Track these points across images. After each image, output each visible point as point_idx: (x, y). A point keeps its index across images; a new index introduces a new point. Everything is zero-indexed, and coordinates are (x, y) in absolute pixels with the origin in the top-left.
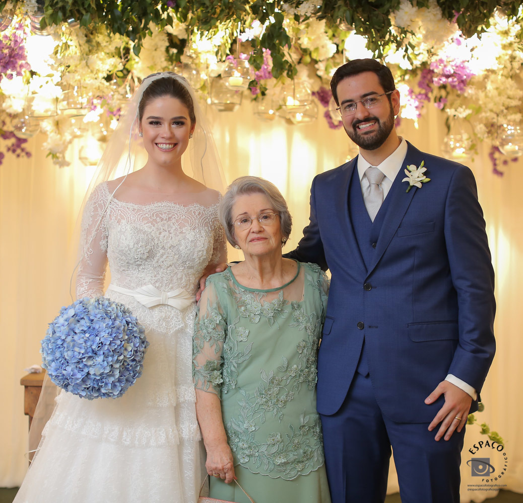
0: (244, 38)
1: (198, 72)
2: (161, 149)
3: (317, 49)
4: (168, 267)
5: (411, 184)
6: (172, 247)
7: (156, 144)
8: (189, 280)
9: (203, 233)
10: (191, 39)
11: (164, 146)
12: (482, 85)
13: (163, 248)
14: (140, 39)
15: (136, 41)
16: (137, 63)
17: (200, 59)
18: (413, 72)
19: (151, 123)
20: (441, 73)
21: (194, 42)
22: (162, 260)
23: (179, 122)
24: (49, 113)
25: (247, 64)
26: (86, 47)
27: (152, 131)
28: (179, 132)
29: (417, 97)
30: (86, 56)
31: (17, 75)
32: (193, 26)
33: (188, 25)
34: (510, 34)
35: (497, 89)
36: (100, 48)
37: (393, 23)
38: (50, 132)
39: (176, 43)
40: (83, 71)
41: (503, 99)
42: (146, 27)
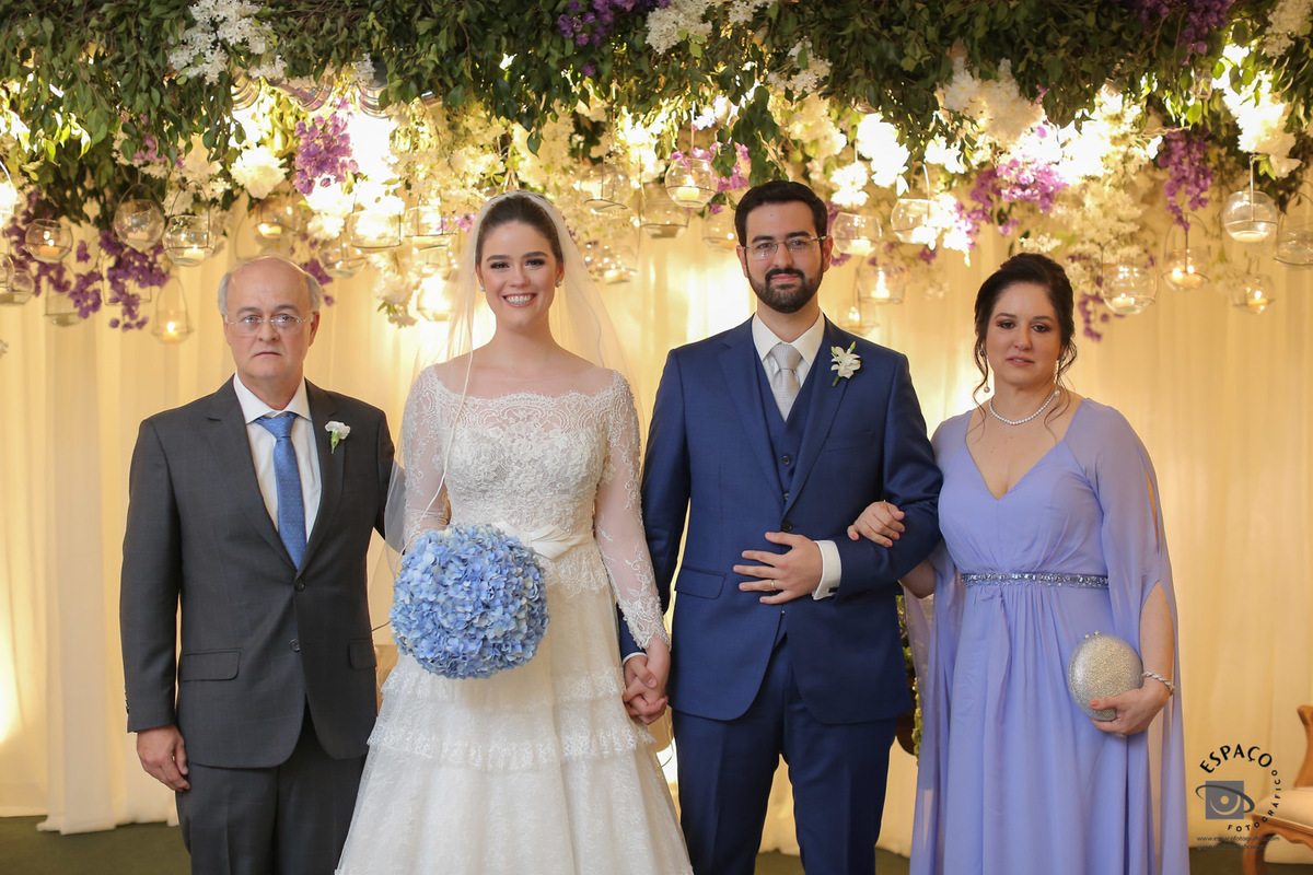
0: (700, 123)
1: (627, 177)
2: (512, 305)
3: (815, 142)
5: (840, 374)
7: (505, 297)
8: (565, 511)
9: (583, 437)
10: (617, 125)
11: (516, 299)
12: (1078, 202)
13: (519, 463)
14: (539, 126)
15: (533, 130)
16: (523, 159)
17: (628, 157)
18: (965, 176)
19: (494, 266)
20: (1014, 182)
21: (622, 130)
22: (518, 481)
23: (535, 261)
24: (383, 243)
25: (706, 166)
26: (448, 137)
27: (496, 277)
28: (537, 275)
29: (969, 216)
30: (447, 150)
31: (336, 180)
32: (619, 105)
33: (612, 103)
34: (1124, 120)
35: (1101, 206)
36: (470, 138)
37: (941, 104)
38: (385, 271)
39: (585, 128)
40: (444, 175)
41: (1111, 222)
42: (547, 108)
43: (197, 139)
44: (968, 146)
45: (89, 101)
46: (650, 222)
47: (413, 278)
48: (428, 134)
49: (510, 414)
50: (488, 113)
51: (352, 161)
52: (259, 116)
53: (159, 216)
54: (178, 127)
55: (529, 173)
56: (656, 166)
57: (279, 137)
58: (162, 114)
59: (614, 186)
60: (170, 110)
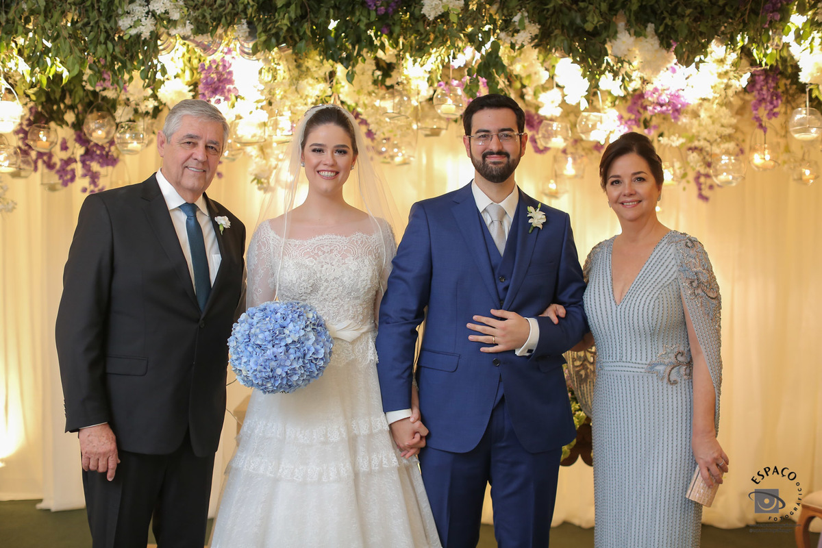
0: (456, 64)
1: (409, 98)
2: (322, 177)
3: (529, 76)
4: (333, 300)
6: (336, 279)
9: (367, 262)
10: (403, 65)
11: (326, 174)
12: (696, 115)
14: (354, 66)
15: (350, 68)
16: (343, 87)
17: (410, 85)
18: (624, 98)
19: (314, 151)
20: (656, 101)
21: (406, 68)
23: (341, 151)
24: (255, 139)
25: (459, 91)
26: (296, 72)
27: (314, 158)
28: (342, 160)
29: (626, 123)
30: (295, 81)
31: (225, 100)
32: (405, 53)
33: (400, 51)
34: (726, 63)
35: (711, 117)
36: (309, 73)
37: (609, 52)
38: (256, 157)
39: (383, 67)
40: (294, 97)
41: (717, 127)
42: (359, 54)
43: (136, 74)
44: (627, 79)
45: (68, 50)
46: (424, 126)
47: (273, 162)
48: (283, 70)
49: (319, 249)
50: (321, 57)
51: (235, 88)
52: (176, 59)
53: (112, 122)
54: (124, 66)
55: (347, 95)
56: (428, 91)
57: (188, 72)
58: (114, 58)
59: (401, 103)
60: (119, 55)
